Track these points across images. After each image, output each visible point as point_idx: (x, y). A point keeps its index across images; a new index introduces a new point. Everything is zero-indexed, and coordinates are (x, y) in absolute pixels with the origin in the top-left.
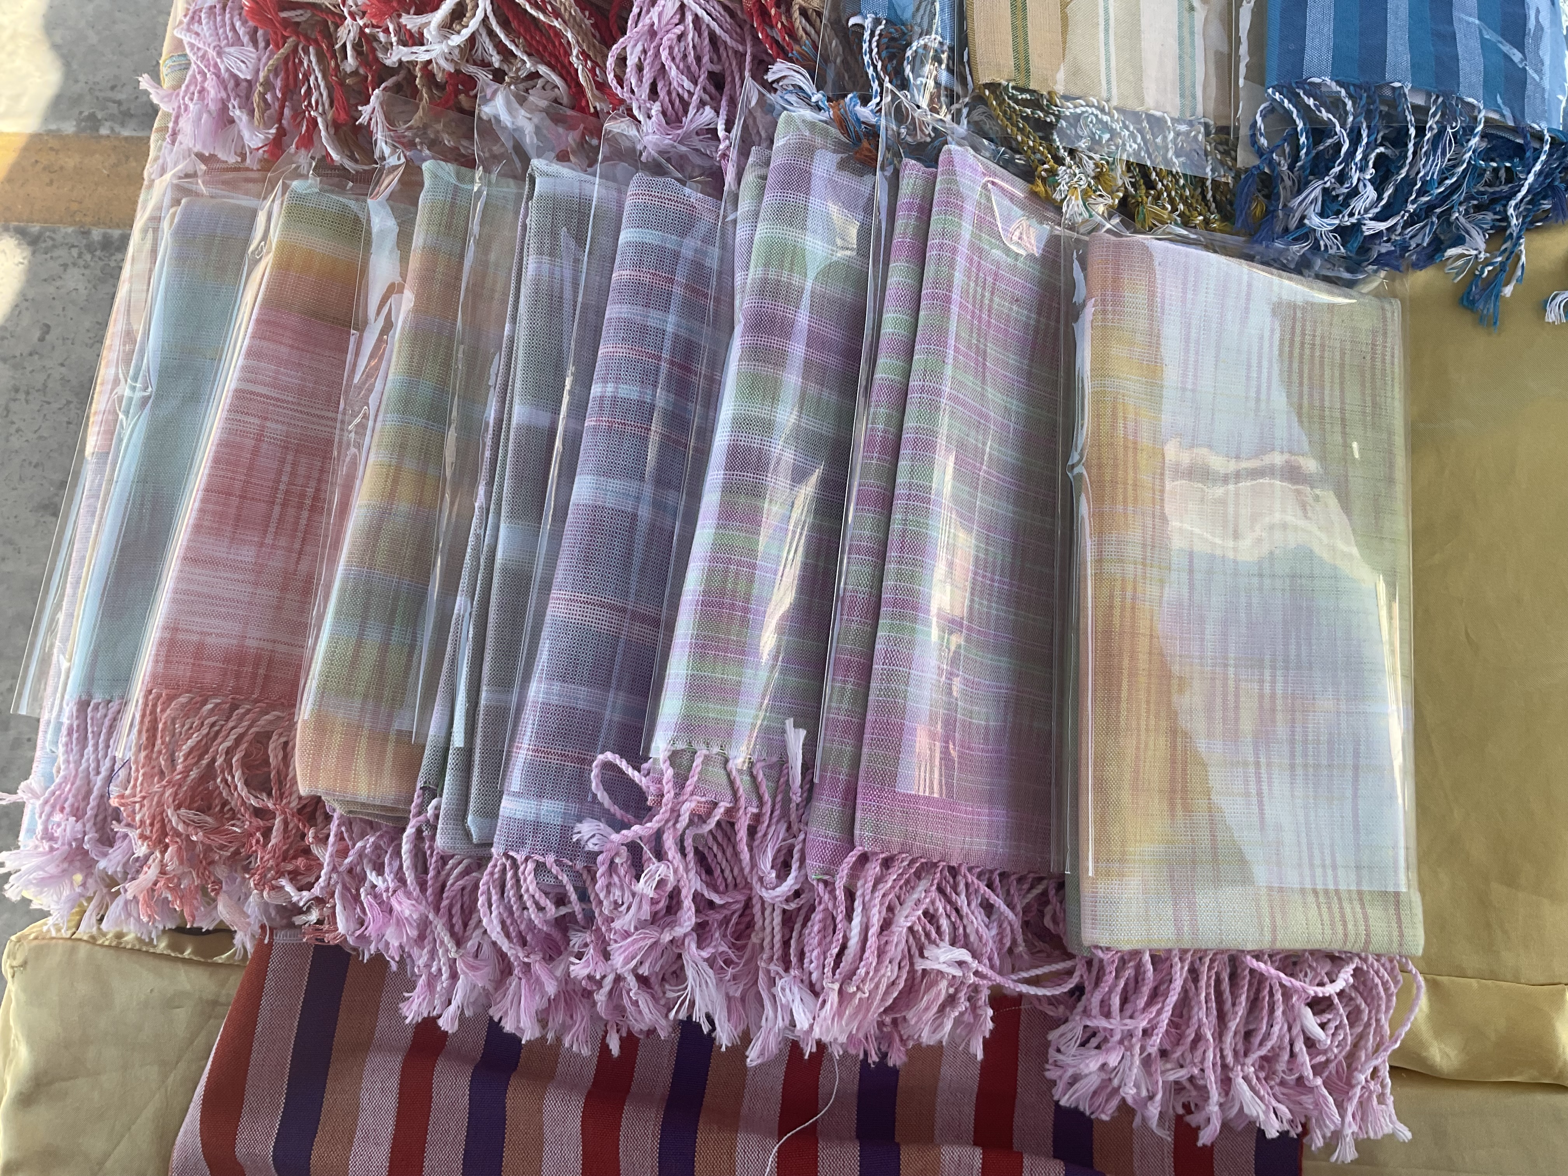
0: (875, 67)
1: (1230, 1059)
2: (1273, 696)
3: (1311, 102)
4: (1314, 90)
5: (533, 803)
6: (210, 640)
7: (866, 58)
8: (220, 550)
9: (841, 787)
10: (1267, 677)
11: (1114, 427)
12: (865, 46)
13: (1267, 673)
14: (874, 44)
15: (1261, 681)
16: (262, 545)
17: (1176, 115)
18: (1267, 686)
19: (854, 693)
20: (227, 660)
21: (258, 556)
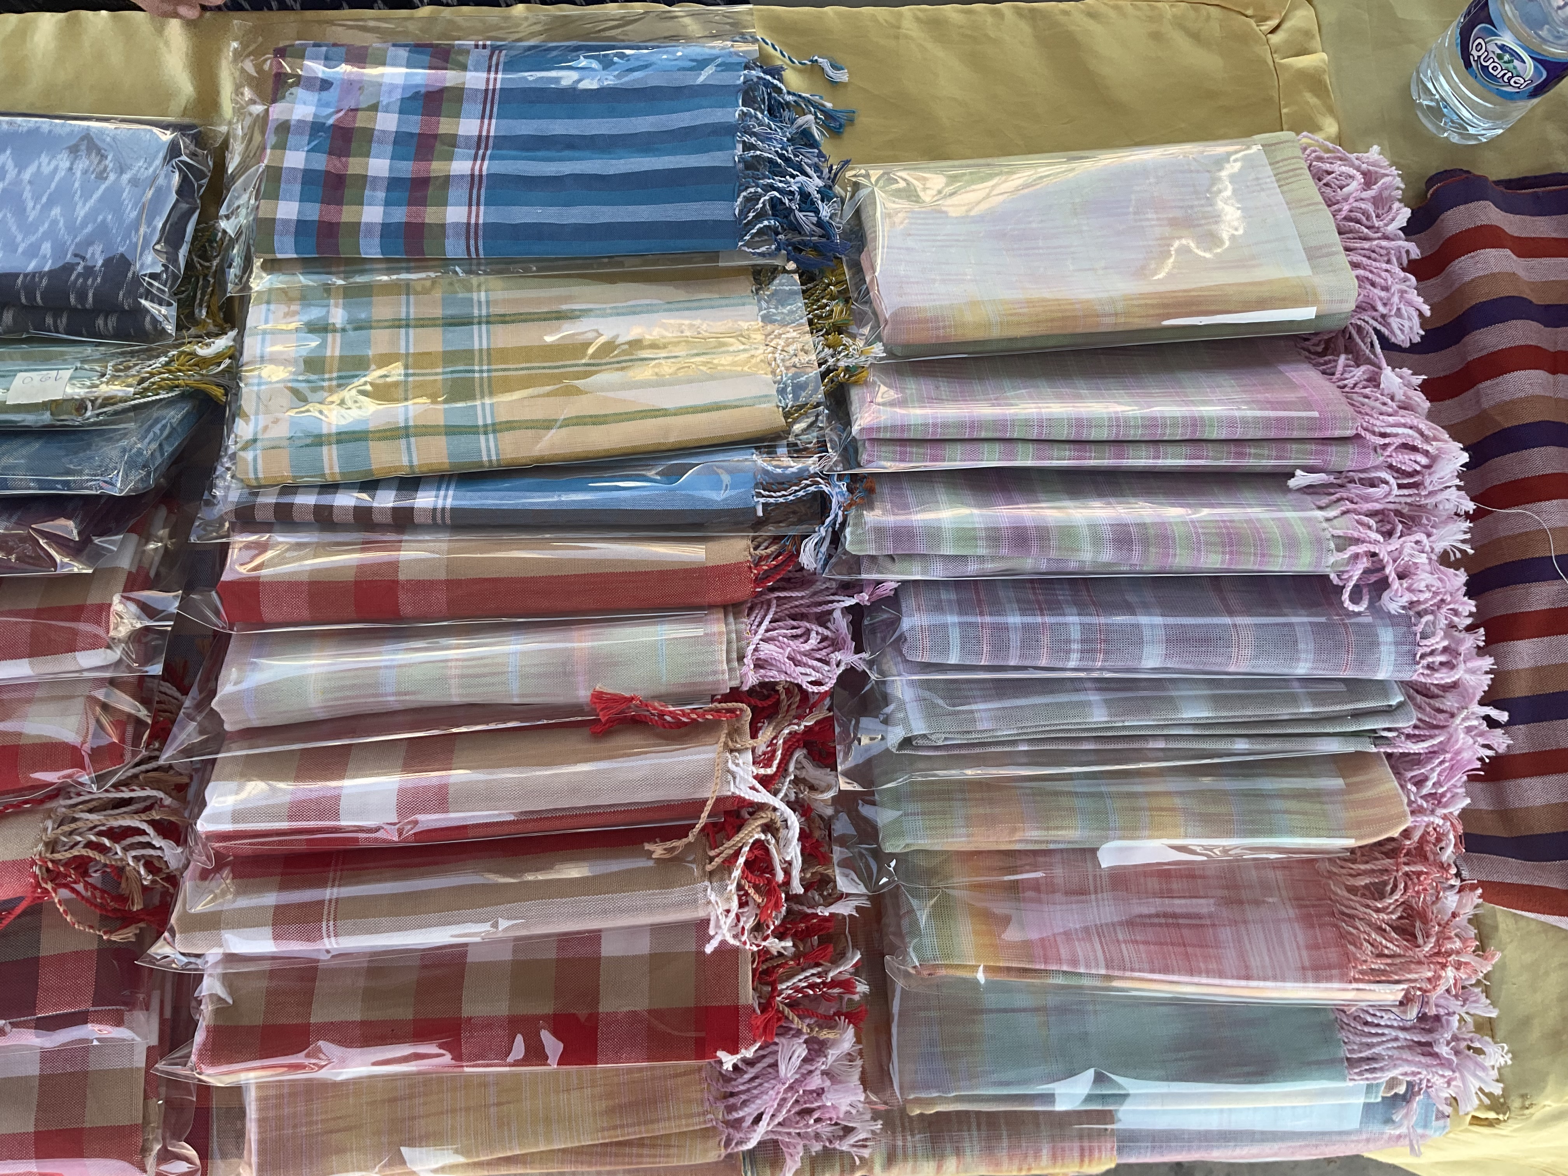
0: (796, 491)
1: (1379, 235)
2: (1158, 219)
3: (751, 215)
4: (744, 213)
5: (1383, 648)
6: (1302, 943)
7: (791, 498)
8: (1230, 955)
9: (1320, 447)
10: (1147, 223)
11: (1024, 315)
12: (781, 500)
13: (1144, 223)
14: (778, 494)
15: (1152, 226)
16: (1214, 925)
17: (756, 308)
18: (1153, 223)
19: (1256, 447)
20: (1312, 926)
21: (1224, 925)
